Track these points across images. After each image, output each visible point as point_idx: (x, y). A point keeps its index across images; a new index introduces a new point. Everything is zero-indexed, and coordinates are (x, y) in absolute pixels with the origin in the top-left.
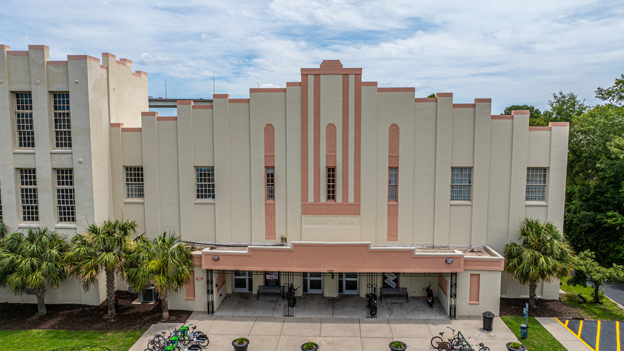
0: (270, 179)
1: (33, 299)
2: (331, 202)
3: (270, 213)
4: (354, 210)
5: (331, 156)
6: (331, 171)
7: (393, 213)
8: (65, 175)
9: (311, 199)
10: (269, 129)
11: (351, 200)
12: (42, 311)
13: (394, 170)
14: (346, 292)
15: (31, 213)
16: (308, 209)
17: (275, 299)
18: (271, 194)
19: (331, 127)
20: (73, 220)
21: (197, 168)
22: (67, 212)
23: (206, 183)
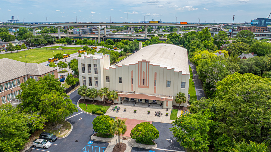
0: (132, 80)
1: (92, 99)
2: (144, 85)
3: (132, 86)
4: (148, 87)
5: (144, 77)
6: (144, 80)
7: (155, 88)
8: (96, 79)
9: (140, 85)
10: (132, 71)
11: (147, 85)
12: (94, 101)
13: (155, 80)
14: (146, 102)
15: (91, 84)
16: (139, 87)
17: (133, 102)
18: (133, 83)
19: (144, 72)
20: (98, 86)
21: (119, 78)
22: (97, 85)
23: (121, 80)
